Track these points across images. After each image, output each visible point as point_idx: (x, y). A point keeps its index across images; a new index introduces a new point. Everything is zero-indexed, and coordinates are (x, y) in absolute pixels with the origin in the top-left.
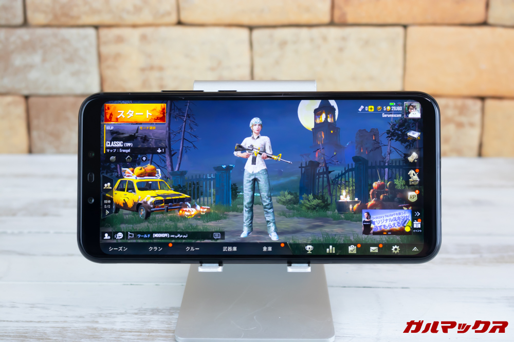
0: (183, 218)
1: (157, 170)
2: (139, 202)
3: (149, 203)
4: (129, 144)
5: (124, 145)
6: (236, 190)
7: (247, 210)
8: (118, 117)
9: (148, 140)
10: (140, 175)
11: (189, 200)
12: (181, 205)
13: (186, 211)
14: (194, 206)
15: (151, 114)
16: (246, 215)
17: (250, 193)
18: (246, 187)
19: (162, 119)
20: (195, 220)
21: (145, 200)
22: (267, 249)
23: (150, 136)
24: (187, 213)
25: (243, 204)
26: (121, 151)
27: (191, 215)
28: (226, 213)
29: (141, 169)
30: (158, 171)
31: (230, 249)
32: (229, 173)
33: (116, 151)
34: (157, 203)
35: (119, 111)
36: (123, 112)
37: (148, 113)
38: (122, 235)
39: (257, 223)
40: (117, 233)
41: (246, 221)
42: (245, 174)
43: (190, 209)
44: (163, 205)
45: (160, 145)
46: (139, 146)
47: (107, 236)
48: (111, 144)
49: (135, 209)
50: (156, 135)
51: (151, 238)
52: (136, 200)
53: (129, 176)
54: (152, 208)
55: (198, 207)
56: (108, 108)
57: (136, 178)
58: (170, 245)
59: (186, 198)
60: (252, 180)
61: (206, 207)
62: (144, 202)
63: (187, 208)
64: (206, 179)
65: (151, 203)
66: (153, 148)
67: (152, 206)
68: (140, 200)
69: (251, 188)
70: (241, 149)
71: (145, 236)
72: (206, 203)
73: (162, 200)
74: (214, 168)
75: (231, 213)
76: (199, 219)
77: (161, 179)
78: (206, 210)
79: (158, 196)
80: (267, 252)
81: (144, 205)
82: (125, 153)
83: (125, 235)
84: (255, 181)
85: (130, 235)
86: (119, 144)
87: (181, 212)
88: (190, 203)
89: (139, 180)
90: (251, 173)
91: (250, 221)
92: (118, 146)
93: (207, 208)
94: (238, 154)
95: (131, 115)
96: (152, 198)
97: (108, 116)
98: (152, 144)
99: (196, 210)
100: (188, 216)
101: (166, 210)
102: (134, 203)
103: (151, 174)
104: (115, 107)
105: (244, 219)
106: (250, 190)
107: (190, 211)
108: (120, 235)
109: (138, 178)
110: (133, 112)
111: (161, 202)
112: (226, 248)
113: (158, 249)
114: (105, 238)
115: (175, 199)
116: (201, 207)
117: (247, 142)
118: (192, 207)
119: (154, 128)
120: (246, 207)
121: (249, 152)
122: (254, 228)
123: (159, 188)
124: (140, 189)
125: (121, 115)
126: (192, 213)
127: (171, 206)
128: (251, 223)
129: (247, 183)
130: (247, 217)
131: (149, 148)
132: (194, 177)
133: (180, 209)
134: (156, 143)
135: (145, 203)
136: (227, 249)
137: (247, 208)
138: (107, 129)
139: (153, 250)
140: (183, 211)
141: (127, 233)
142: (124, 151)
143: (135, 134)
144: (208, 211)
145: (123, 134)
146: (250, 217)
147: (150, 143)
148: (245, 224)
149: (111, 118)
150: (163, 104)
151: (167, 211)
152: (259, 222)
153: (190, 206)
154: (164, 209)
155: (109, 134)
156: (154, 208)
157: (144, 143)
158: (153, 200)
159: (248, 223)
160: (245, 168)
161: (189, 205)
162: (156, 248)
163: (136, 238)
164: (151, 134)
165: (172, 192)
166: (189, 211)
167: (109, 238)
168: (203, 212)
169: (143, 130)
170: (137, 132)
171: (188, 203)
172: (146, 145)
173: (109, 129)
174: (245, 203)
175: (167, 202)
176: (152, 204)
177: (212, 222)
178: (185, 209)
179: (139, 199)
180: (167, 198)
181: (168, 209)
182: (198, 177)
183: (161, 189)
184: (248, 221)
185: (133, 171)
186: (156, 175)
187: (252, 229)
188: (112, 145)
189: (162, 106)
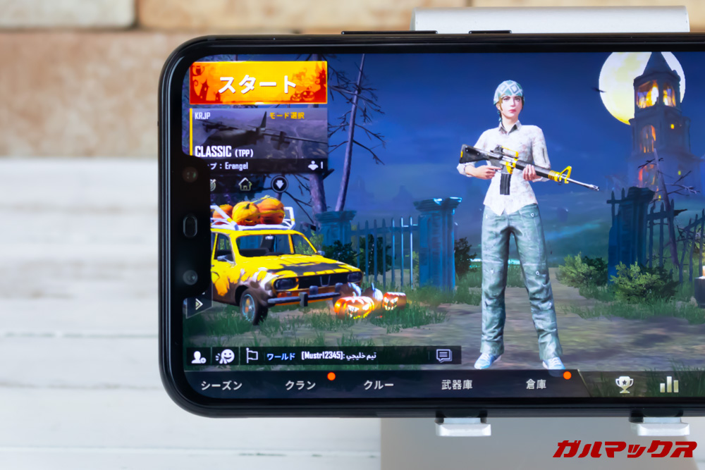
0: (344, 319)
1: (286, 208)
2: (242, 283)
3: (262, 285)
4: (245, 152)
5: (233, 154)
6: (465, 253)
7: (489, 302)
8: (221, 91)
9: (288, 143)
10: (246, 222)
11: (356, 277)
12: (338, 289)
13: (350, 303)
14: (368, 292)
15: (294, 85)
16: (488, 315)
17: (498, 265)
18: (486, 249)
19: (319, 95)
20: (369, 324)
21: (254, 279)
22: (536, 385)
23: (292, 133)
24: (351, 308)
25: (480, 286)
26: (227, 166)
27: (361, 313)
28: (442, 306)
29: (248, 207)
30: (288, 211)
31: (457, 385)
32: (450, 216)
33: (218, 166)
34: (281, 285)
35: (222, 79)
36: (231, 79)
37: (287, 83)
38: (233, 356)
39: (513, 332)
40: (221, 349)
41: (487, 328)
42: (486, 217)
43: (360, 299)
44: (296, 289)
45: (315, 153)
46: (269, 157)
47: (198, 358)
48: (205, 152)
49: (233, 299)
50: (305, 131)
51: (298, 360)
52: (234, 279)
53: (220, 223)
54: (270, 297)
55: (379, 294)
56: (199, 72)
57: (237, 228)
58: (331, 377)
59: (350, 273)
60: (502, 232)
61: (397, 294)
62: (252, 283)
63: (352, 295)
64: (398, 229)
65: (268, 285)
66: (300, 160)
67: (269, 293)
68: (244, 278)
69: (500, 252)
70: (473, 157)
71: (285, 357)
72: (398, 283)
73: (293, 279)
74: (416, 204)
75: (456, 306)
76: (379, 323)
77: (294, 228)
78: (396, 299)
79: (286, 268)
80: (536, 390)
81: (251, 289)
82: (237, 171)
83: (240, 353)
84: (509, 233)
85: (251, 355)
86: (223, 152)
87: (338, 305)
88: (359, 285)
89: (243, 231)
90: (499, 214)
91: (497, 331)
92: (221, 155)
93: (400, 297)
94: (468, 169)
95: (250, 86)
96: (270, 274)
97: (198, 89)
98: (297, 152)
99: (375, 301)
100: (355, 314)
101: (301, 302)
102: (231, 285)
103: (272, 219)
104: (213, 69)
105: (484, 325)
106: (497, 256)
107: (360, 303)
108: (228, 356)
109: (241, 227)
110: (253, 79)
111: (291, 282)
112: (449, 382)
113: (307, 386)
114: (194, 362)
115: (326, 276)
116: (385, 295)
117: (487, 141)
118: (363, 295)
119: (301, 115)
120: (487, 295)
121: (493, 164)
122: (506, 344)
123: (292, 251)
124: (245, 253)
125: (228, 86)
126: (366, 308)
127: (314, 292)
128: (501, 334)
129: (490, 238)
130: (489, 320)
131: (290, 161)
132: (371, 226)
133: (335, 298)
134: (305, 148)
135: (255, 284)
136: (451, 385)
137: (490, 299)
138: (196, 117)
139: (296, 387)
140: (343, 303)
141: (243, 349)
142: (234, 167)
143: (258, 129)
144: (402, 302)
145: (231, 129)
146: (497, 321)
147: (293, 149)
148: (485, 337)
149: (204, 93)
150: (320, 63)
151: (306, 304)
152: (517, 329)
153: (359, 292)
154: (299, 300)
155: (201, 130)
156: (274, 296)
157: (278, 148)
158: (271, 278)
159: (493, 335)
160: (484, 203)
161: (358, 289)
162: (301, 384)
163: (263, 360)
164: (294, 130)
165: (319, 259)
166: (357, 303)
167: (204, 360)
168: (389, 304)
169: (278, 119)
170: (263, 125)
171: (354, 285)
172: (282, 154)
173: (201, 117)
174: (486, 287)
175: (304, 282)
176: (271, 288)
177: (410, 330)
178: (347, 299)
179: (241, 276)
180: (306, 274)
181: (306, 299)
182: (380, 225)
183: (295, 253)
184: (491, 329)
185: (230, 213)
186: (284, 221)
187: (502, 348)
188: (208, 154)
189: (317, 67)
